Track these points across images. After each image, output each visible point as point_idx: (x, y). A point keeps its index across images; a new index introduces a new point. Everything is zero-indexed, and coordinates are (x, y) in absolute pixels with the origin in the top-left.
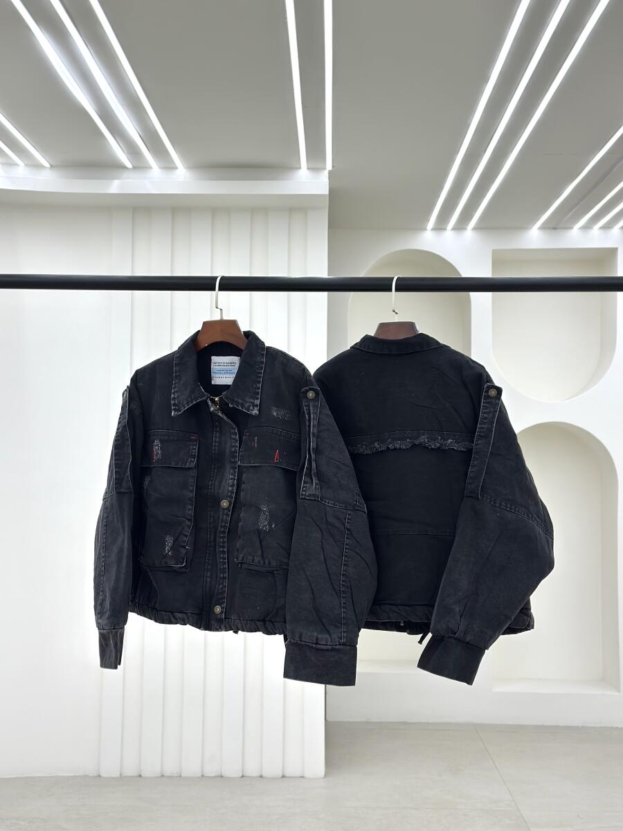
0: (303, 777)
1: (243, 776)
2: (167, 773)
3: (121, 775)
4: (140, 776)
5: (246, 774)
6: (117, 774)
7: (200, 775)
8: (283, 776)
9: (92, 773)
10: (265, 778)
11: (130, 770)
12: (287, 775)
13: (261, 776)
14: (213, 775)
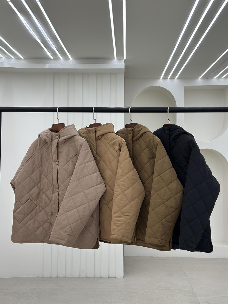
0: (116, 277)
5: (96, 276)
6: (49, 276)
7: (79, 277)
8: (109, 277)
9: (41, 276)
11: (54, 275)
13: (101, 277)
14: (83, 277)
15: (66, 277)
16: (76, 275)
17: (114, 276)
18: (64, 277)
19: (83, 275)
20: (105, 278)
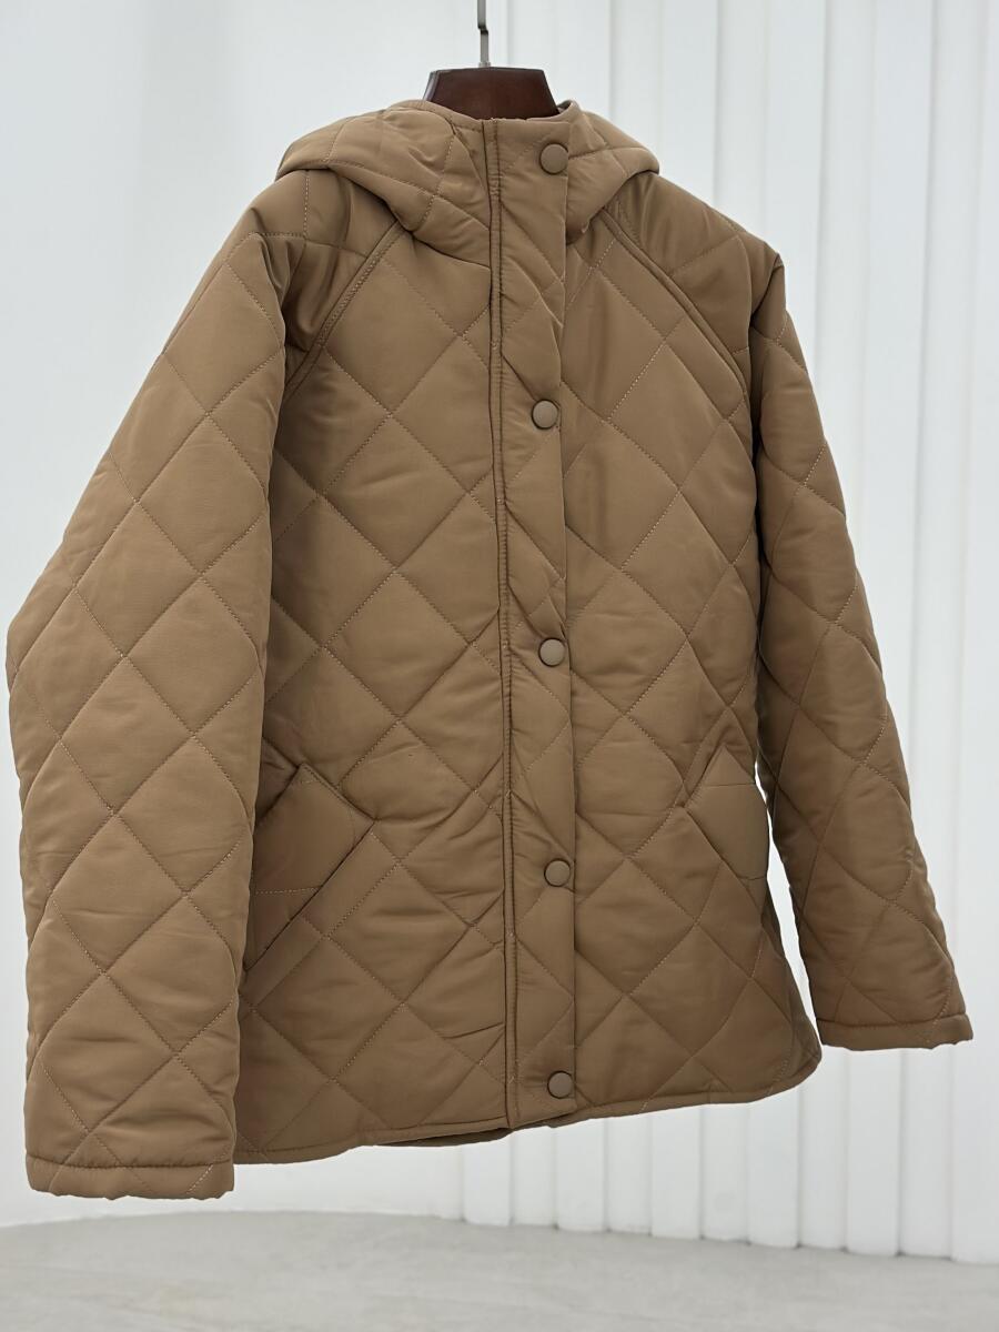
0: (948, 1259)
1: (799, 1246)
2: (619, 1225)
3: (512, 1220)
4: (556, 1227)
5: (806, 1241)
6: (500, 1217)
7: (693, 1234)
8: (900, 1254)
9: (446, 1210)
10: (854, 1254)
11: (533, 1211)
12: (910, 1248)
13: (844, 1250)
14: (725, 1237)
15: (609, 1231)
16: (677, 1220)
17: (937, 1249)
18: (595, 1234)
19: (722, 1225)
20: (873, 1259)
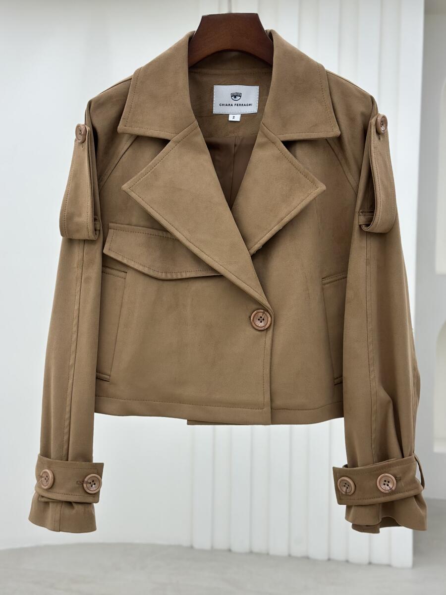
0: (389, 566)
1: (329, 560)
2: (256, 549)
3: (212, 547)
4: (230, 550)
5: (332, 557)
6: (207, 546)
7: (286, 553)
8: (370, 563)
9: (185, 543)
10: (351, 563)
11: (221, 544)
12: (375, 561)
13: (347, 561)
14: (299, 556)
15: (252, 552)
16: (279, 548)
17: (385, 561)
18: (246, 553)
19: (298, 551)
20: (358, 566)
